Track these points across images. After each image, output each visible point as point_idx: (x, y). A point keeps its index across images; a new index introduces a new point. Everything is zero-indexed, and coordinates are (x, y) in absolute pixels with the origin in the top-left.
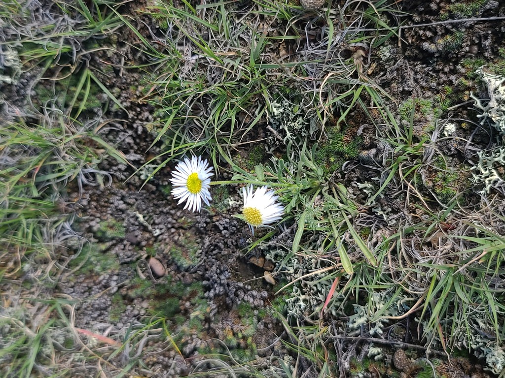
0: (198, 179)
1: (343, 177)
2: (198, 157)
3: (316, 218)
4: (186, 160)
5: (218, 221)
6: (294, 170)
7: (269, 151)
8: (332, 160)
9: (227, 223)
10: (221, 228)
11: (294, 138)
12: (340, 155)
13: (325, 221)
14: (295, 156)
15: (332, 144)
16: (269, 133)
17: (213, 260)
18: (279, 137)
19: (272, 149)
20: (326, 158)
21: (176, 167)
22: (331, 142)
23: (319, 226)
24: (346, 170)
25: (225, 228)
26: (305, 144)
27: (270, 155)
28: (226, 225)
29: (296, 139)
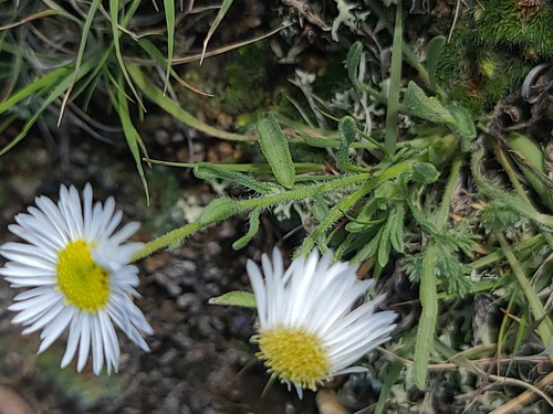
0: (94, 266)
1: (526, 115)
2: (80, 189)
3: (463, 257)
4: (43, 202)
5: (160, 269)
6: (372, 108)
7: (285, 54)
8: (489, 68)
9: (188, 274)
10: (175, 290)
11: (363, 16)
12: (512, 52)
13: (492, 258)
14: (368, 64)
15: (482, 22)
16: (280, 10)
17: (167, 381)
18: (315, 18)
19: (294, 51)
20: (463, 63)
21: (12, 228)
22: (478, 15)
23: (474, 277)
24: (534, 93)
25: (186, 289)
26: (398, 32)
27: (289, 70)
28: (188, 281)
29: (368, 18)
